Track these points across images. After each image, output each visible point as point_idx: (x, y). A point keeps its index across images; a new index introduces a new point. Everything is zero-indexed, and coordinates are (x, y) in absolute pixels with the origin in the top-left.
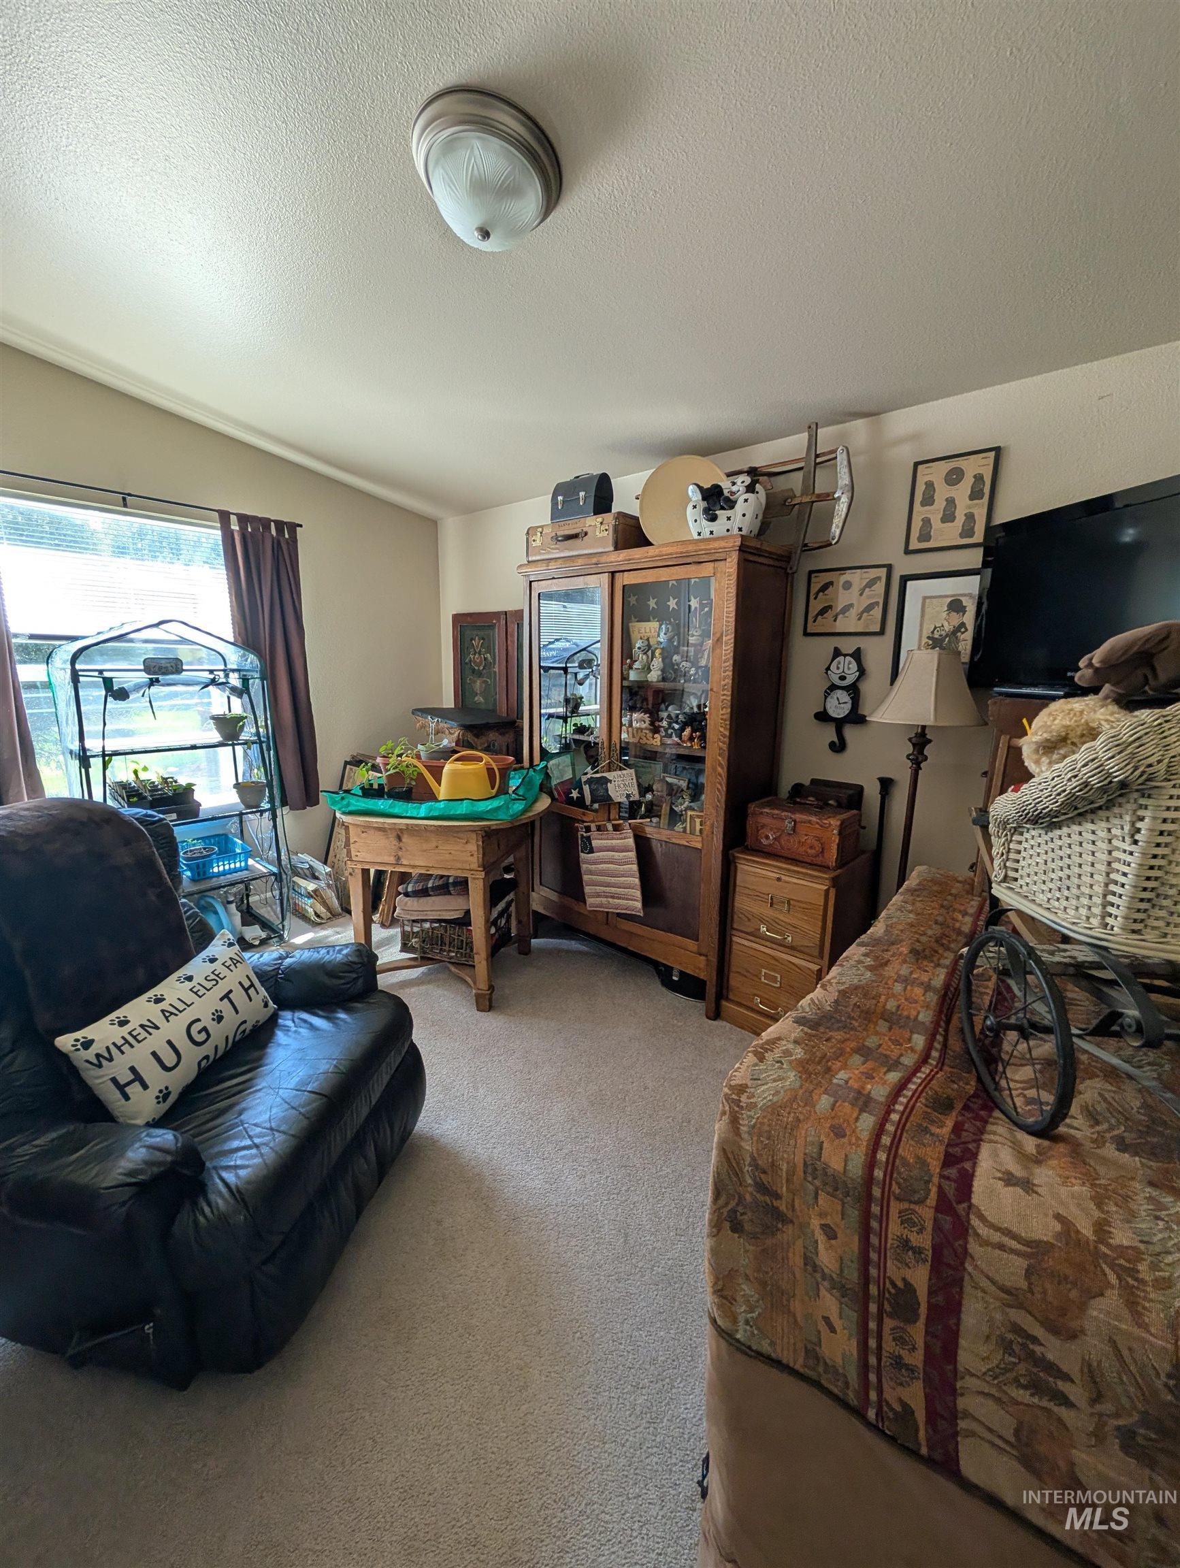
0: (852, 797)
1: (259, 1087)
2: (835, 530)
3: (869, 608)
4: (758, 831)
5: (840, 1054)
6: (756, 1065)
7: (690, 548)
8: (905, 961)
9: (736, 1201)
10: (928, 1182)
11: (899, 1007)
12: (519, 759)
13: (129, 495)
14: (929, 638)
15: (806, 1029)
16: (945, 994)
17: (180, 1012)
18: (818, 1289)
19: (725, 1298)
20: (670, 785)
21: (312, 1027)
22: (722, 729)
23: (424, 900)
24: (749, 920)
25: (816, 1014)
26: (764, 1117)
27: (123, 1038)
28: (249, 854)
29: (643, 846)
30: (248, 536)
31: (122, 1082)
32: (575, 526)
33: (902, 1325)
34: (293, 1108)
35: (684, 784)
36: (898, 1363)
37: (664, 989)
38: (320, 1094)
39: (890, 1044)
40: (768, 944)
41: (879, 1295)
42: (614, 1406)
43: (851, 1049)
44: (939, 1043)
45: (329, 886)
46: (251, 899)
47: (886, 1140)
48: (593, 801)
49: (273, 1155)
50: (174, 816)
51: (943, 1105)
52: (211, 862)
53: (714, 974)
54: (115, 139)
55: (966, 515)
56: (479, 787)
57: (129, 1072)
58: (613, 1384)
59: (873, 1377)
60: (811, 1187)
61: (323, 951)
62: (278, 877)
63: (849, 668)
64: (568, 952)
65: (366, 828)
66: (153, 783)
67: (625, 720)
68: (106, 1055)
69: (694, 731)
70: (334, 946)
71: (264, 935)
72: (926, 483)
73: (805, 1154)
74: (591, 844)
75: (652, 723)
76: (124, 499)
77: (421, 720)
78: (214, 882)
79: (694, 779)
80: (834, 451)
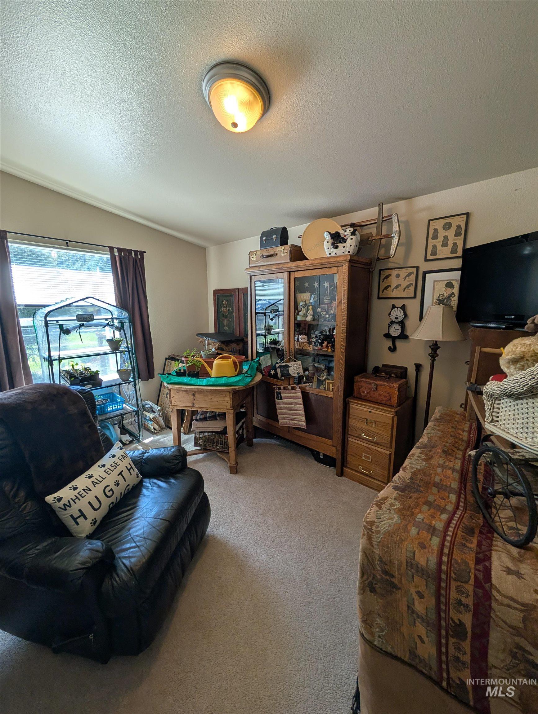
0: (402, 373)
1: (136, 517)
2: (392, 251)
3: (408, 286)
4: (359, 389)
5: (417, 505)
6: (377, 511)
7: (326, 261)
8: (441, 457)
9: (372, 577)
10: (469, 572)
11: (441, 480)
12: (247, 357)
13: (70, 241)
14: (437, 299)
15: (399, 492)
16: (462, 473)
17: (100, 482)
18: (415, 622)
19: (368, 624)
20: (317, 368)
21: (159, 487)
22: (342, 343)
23: (205, 423)
24: (356, 430)
25: (403, 484)
26: (385, 538)
27: (75, 496)
28: (123, 402)
29: (305, 396)
30: (122, 257)
31: (75, 517)
32: (272, 251)
33: (459, 641)
34: (154, 527)
35: (323, 367)
36: (457, 659)
37: (316, 462)
38: (166, 520)
39: (439, 498)
40: (365, 441)
41: (446, 626)
42: (307, 669)
43: (422, 503)
44: (463, 498)
45: (160, 415)
46: (124, 422)
47: (446, 551)
48: (282, 376)
49: (146, 551)
50: (91, 386)
51: (470, 531)
52: (107, 406)
53: (340, 455)
54: (69, 87)
55: (453, 243)
56: (230, 371)
57: (78, 512)
58: (307, 658)
59: (444, 666)
60: (410, 572)
61: (162, 450)
62: (137, 412)
63: (400, 314)
64: (270, 444)
65: (178, 391)
66: (80, 370)
67: (296, 338)
68: (68, 504)
69: (328, 343)
70: (167, 447)
71: (131, 439)
72: (434, 229)
73: (407, 556)
74: (281, 395)
75: (308, 340)
76: (67, 243)
77: (201, 339)
78: (108, 415)
79: (328, 365)
80: (392, 215)
